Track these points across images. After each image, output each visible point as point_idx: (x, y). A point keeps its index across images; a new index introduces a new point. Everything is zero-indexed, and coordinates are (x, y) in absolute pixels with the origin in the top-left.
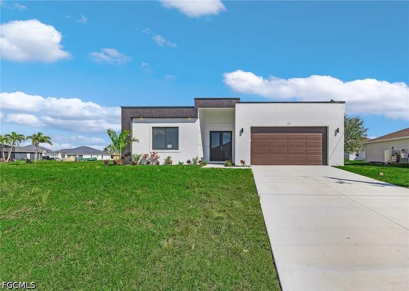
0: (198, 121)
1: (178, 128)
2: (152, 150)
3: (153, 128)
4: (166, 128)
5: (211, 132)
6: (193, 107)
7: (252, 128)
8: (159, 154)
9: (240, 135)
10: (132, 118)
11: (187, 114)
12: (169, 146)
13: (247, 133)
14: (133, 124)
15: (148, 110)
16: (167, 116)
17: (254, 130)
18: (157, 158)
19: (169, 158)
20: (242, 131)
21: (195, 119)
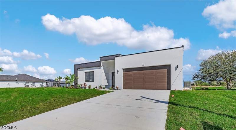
0: (102, 68)
1: (94, 72)
2: (84, 82)
3: (85, 72)
4: (90, 72)
5: (112, 72)
6: (99, 62)
8: (87, 84)
9: (117, 74)
10: (78, 69)
11: (96, 65)
12: (91, 80)
14: (78, 71)
15: (82, 65)
19: (90, 86)
20: (118, 71)
21: (100, 67)
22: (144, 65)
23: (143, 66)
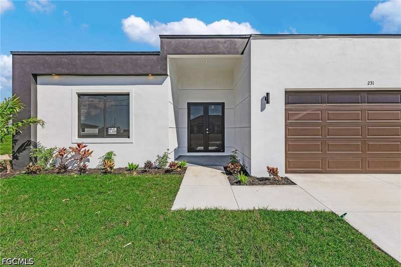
0: (168, 81)
1: (128, 95)
2: (76, 140)
3: (80, 95)
4: (105, 95)
5: (190, 105)
6: (157, 54)
7: (288, 93)
8: (90, 147)
10: (35, 76)
12: (112, 131)
13: (278, 104)
14: (40, 88)
15: (65, 59)
16: (106, 71)
17: (293, 97)
18: (88, 153)
19: (110, 154)
20: (267, 99)
21: (163, 77)
22: (372, 83)
23: (371, 87)
